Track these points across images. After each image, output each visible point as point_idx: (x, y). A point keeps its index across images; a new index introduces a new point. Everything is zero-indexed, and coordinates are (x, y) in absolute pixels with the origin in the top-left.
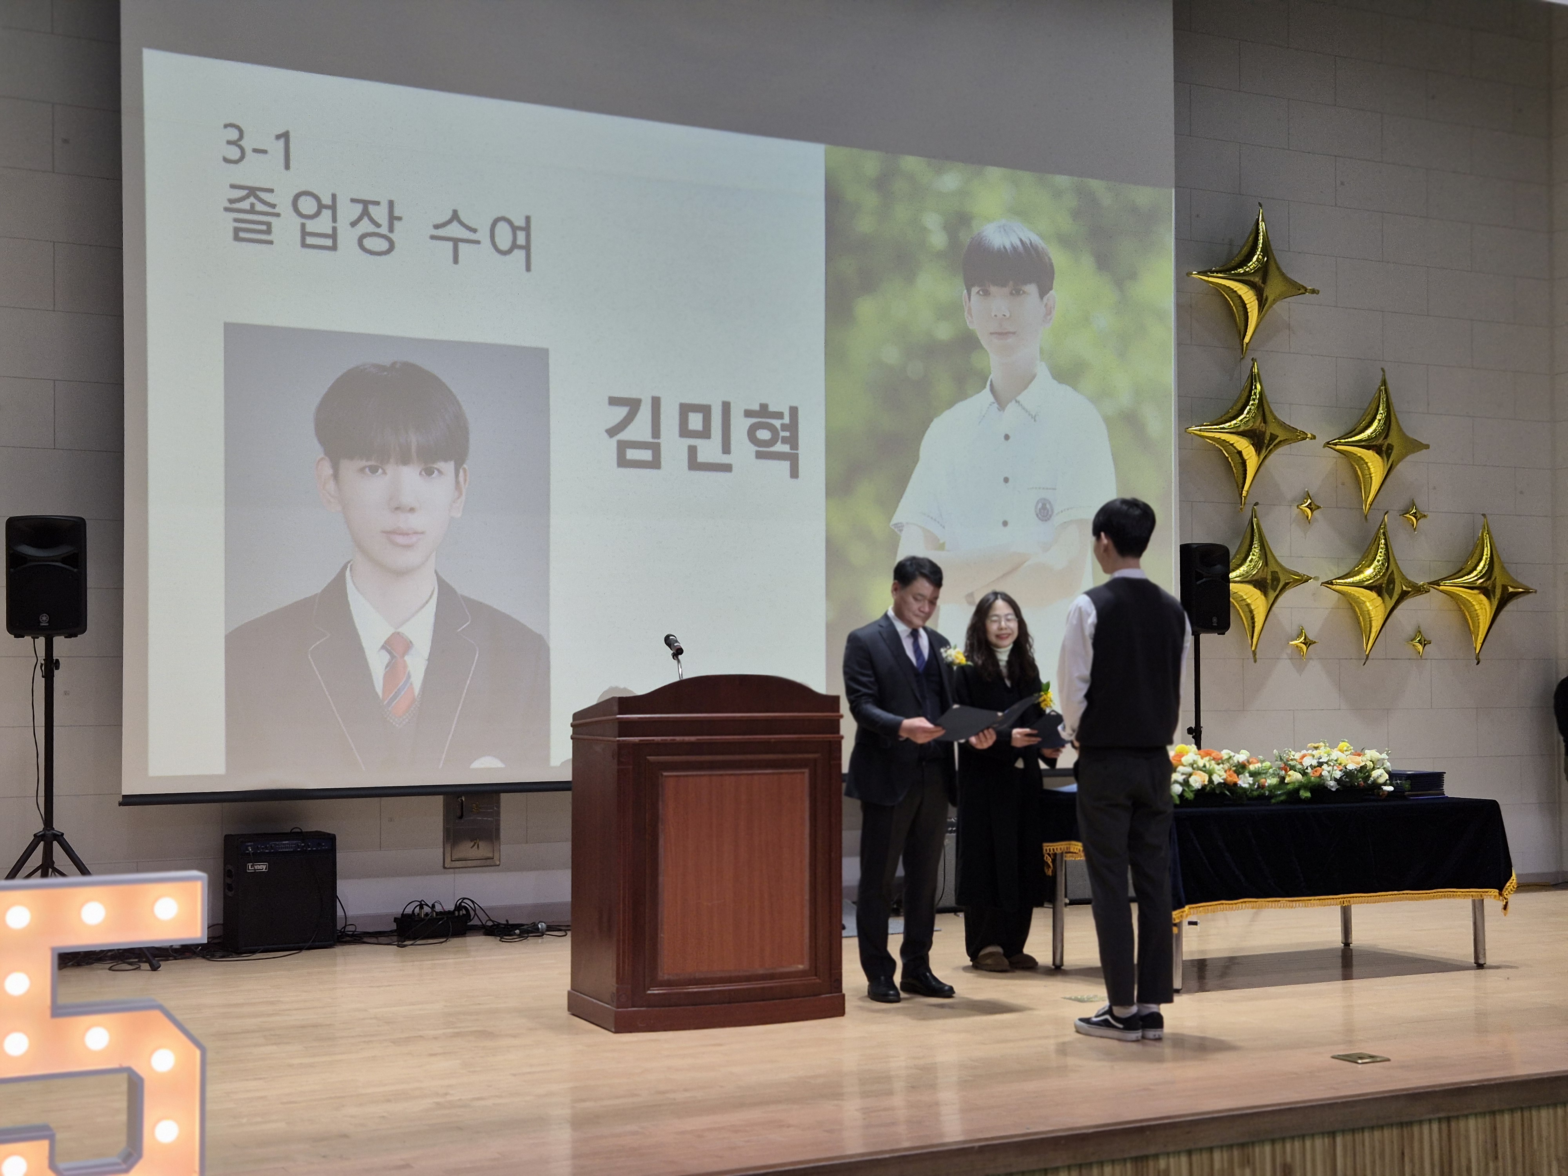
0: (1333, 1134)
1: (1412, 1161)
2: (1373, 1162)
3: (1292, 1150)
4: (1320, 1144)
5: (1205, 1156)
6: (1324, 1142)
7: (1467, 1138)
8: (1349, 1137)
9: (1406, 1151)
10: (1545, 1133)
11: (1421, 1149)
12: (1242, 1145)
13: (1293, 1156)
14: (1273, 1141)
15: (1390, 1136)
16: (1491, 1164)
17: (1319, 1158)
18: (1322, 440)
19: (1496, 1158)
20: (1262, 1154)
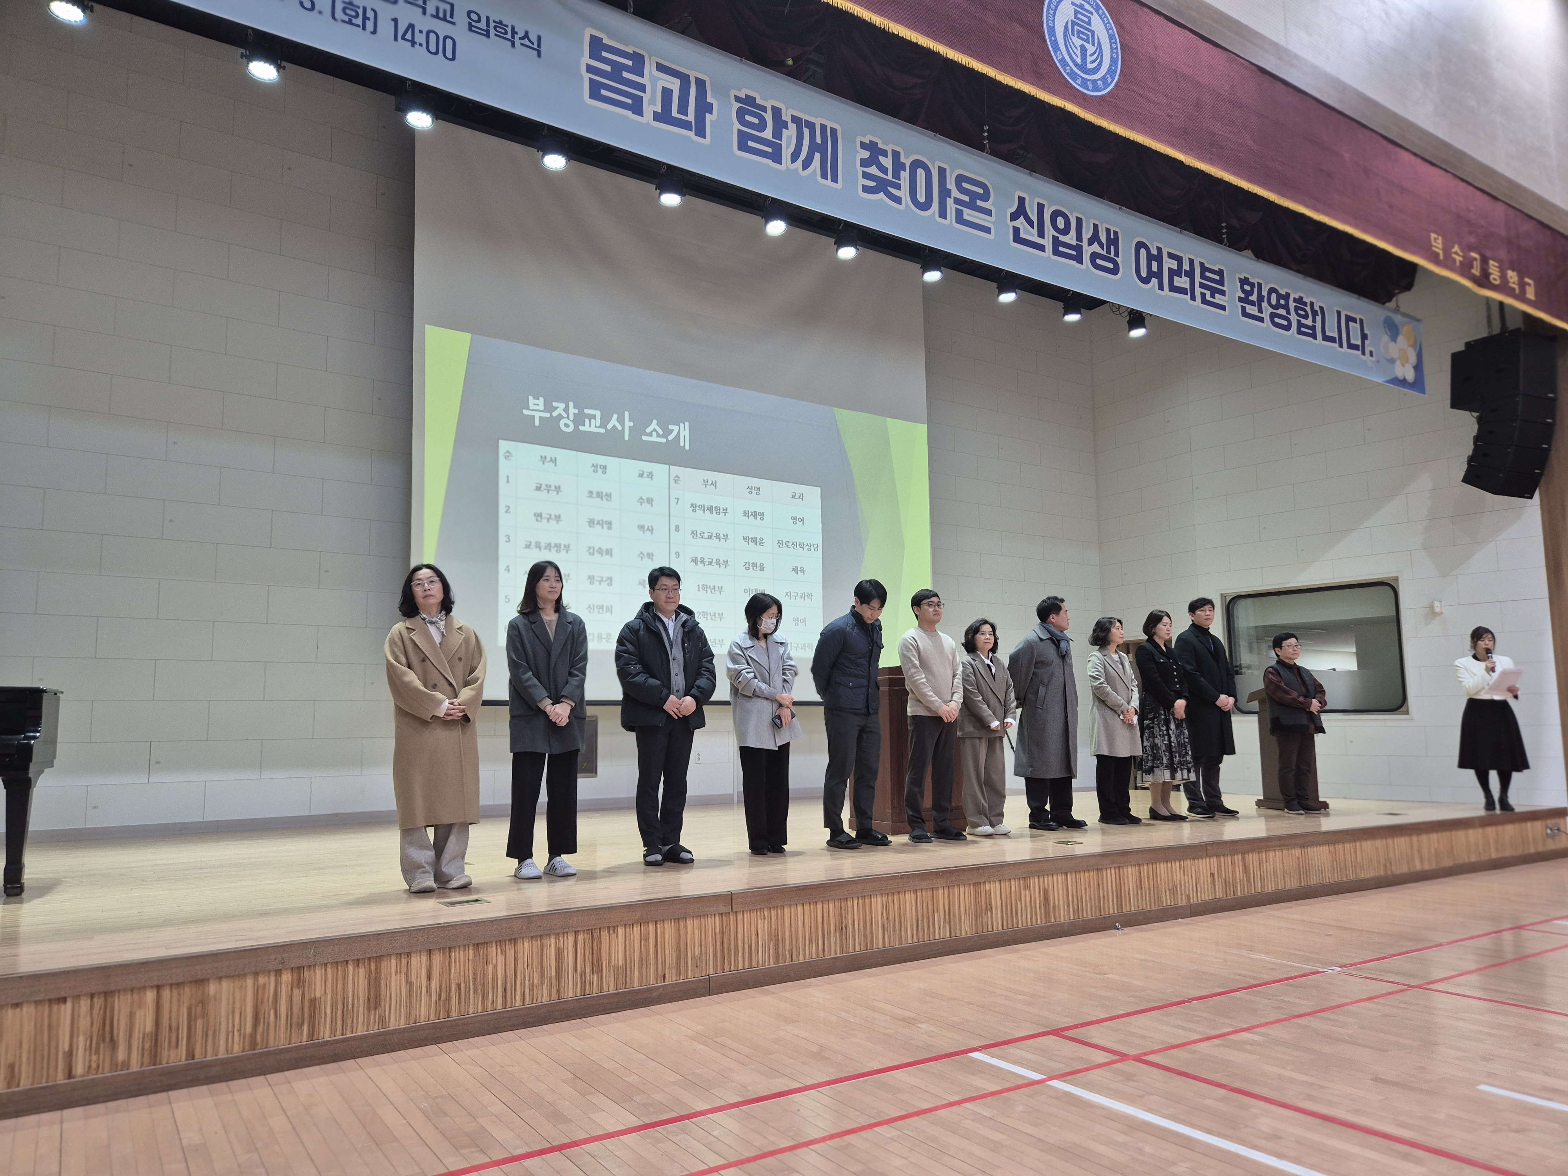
0: (1067, 873)
1: (1103, 889)
2: (1085, 889)
3: (1047, 881)
4: (1060, 878)
5: (1008, 882)
6: (1063, 877)
7: (1128, 877)
8: (1074, 874)
9: (1100, 883)
10: (1163, 877)
11: (1107, 882)
12: (1025, 877)
13: (1048, 883)
14: (1040, 876)
15: (1093, 874)
16: (1139, 892)
17: (1060, 885)
19: (1142, 888)
20: (1034, 883)
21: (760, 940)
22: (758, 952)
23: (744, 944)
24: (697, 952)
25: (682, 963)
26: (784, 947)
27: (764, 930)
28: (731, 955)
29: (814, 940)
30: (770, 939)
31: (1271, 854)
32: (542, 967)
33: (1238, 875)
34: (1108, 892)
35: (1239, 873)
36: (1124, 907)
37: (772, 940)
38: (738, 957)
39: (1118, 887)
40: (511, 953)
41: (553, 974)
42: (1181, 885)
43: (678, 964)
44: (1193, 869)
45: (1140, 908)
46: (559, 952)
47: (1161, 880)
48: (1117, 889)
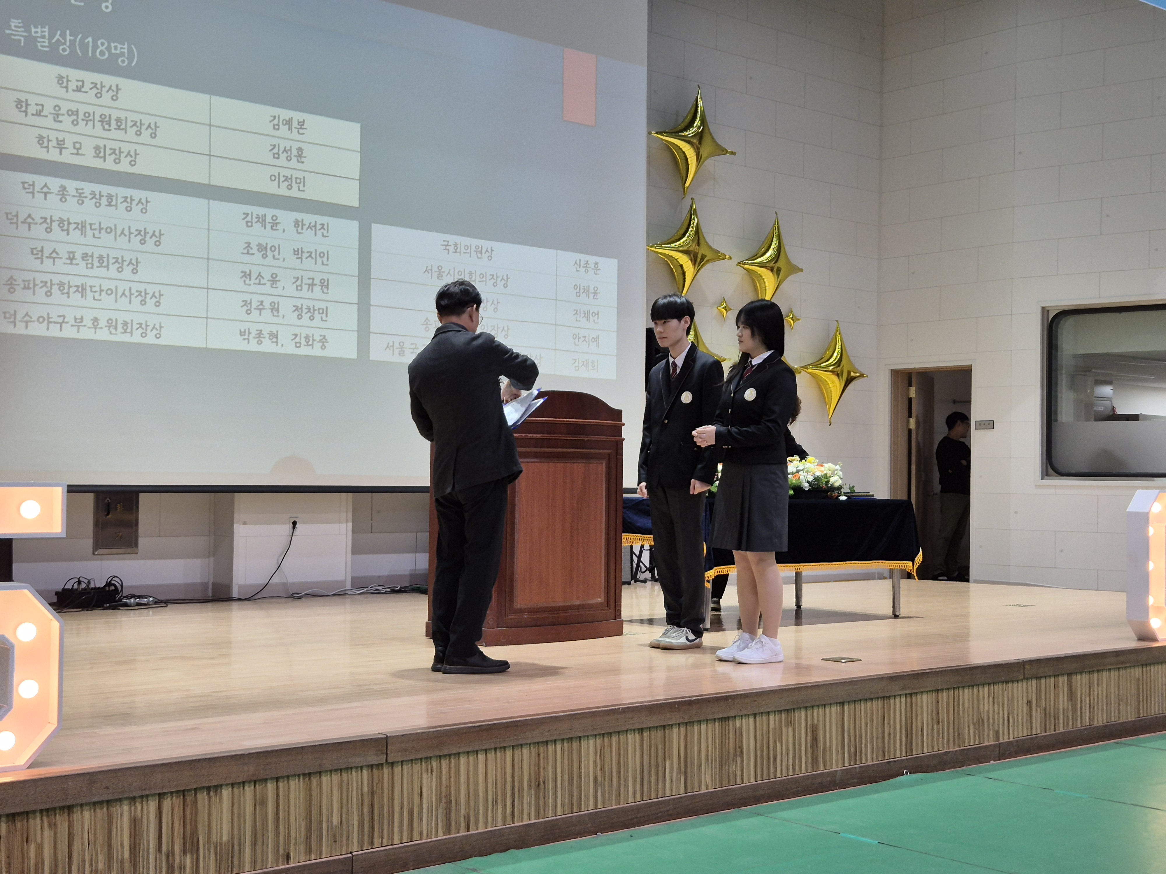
0: (842, 704)
1: (889, 724)
2: (866, 724)
3: (818, 713)
4: (835, 711)
5: (765, 718)
6: (837, 709)
7: (922, 707)
8: (852, 706)
9: (886, 716)
10: (966, 706)
11: (895, 715)
12: (787, 711)
13: (818, 719)
14: (806, 708)
15: (877, 704)
16: (935, 726)
17: (834, 721)
18: (735, 261)
19: (938, 722)
20: (800, 717)
21: (425, 801)
22: (421, 820)
23: (402, 808)
24: (335, 820)
25: (314, 837)
26: (458, 811)
27: (431, 787)
28: (383, 823)
29: (499, 801)
30: (439, 800)
31: (1105, 675)
32: (110, 846)
33: (1061, 703)
34: (895, 728)
35: (1063, 701)
36: (914, 749)
37: (441, 801)
38: (393, 827)
39: (909, 722)
40: (63, 827)
41: (126, 855)
42: (989, 717)
43: (308, 838)
44: (1006, 696)
45: (936, 749)
46: (135, 824)
47: (964, 710)
48: (906, 723)
